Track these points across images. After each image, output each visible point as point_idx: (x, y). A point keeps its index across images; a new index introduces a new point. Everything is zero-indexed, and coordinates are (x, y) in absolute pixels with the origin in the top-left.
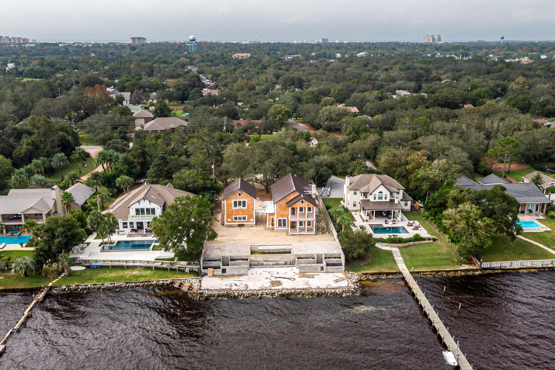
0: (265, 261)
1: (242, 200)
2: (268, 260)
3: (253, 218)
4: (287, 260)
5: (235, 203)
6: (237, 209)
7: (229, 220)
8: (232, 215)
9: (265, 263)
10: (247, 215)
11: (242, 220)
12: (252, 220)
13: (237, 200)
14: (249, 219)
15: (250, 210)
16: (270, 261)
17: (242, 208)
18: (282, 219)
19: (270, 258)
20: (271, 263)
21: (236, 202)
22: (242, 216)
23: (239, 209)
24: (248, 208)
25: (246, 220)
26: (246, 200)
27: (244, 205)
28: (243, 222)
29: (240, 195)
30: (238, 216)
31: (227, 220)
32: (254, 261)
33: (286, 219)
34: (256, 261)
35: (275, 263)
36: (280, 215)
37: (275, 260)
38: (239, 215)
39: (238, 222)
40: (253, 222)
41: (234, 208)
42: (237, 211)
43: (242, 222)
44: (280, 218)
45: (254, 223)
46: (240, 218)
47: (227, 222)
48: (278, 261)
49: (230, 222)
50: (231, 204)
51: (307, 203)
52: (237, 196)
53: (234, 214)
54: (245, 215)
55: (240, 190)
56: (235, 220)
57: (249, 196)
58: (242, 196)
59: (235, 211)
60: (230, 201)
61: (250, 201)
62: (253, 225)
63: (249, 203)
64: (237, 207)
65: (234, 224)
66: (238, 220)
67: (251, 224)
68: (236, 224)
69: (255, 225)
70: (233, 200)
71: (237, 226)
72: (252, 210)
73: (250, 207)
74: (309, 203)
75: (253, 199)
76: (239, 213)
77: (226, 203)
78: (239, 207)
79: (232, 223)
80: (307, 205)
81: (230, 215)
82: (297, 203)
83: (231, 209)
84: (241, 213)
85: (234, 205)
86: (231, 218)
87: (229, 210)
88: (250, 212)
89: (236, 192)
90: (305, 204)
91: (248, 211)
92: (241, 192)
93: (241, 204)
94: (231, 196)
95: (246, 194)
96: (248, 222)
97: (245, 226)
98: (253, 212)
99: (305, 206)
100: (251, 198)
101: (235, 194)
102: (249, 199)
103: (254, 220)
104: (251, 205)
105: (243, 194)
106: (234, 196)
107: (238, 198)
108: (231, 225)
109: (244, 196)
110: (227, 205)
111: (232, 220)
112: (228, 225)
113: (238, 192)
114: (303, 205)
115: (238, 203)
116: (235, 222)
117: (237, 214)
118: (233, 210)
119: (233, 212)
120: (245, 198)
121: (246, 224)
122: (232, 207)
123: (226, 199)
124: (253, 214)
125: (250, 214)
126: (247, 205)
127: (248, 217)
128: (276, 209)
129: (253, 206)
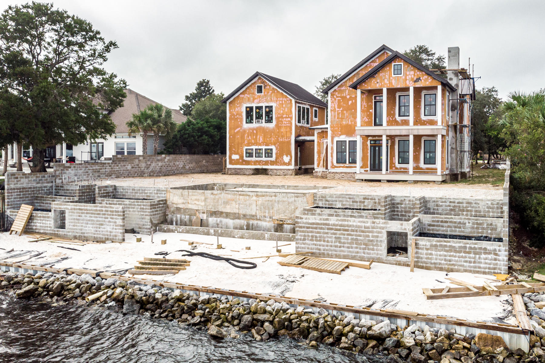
0: (214, 214)
1: (264, 105)
2: (221, 209)
3: (288, 153)
4: (282, 216)
5: (249, 111)
6: (253, 129)
7: (235, 157)
8: (241, 144)
9: (212, 220)
10: (275, 145)
11: (264, 159)
12: (286, 159)
13: (254, 105)
14: (280, 155)
15: (283, 130)
16: (227, 215)
17: (264, 125)
18: (348, 139)
19: (226, 203)
20: (230, 222)
21: (251, 108)
22: (264, 147)
23: (257, 129)
24: (277, 125)
25: (273, 159)
26: (274, 105)
27: (269, 120)
28: (266, 163)
29: (260, 89)
30: (254, 147)
31: (230, 157)
32: (178, 209)
34: (185, 211)
35: (243, 222)
36: (342, 127)
37: (242, 212)
38: (256, 144)
39: (255, 163)
40: (289, 164)
41: (246, 126)
42: (252, 132)
43: (262, 162)
44: (343, 138)
45: (292, 167)
46: (258, 153)
47: (231, 162)
48: (253, 217)
49: (237, 162)
50: (241, 115)
51: (412, 73)
52: (253, 94)
53: (246, 142)
54: (272, 144)
55: (260, 78)
56: (249, 157)
57: (282, 94)
58: (264, 93)
59: (248, 134)
60: (238, 107)
61: (284, 106)
62: (290, 172)
63: (282, 112)
64: (253, 123)
65: (245, 169)
66: (254, 159)
67: (284, 170)
68: (250, 169)
69: (294, 174)
70: (245, 106)
71: (252, 172)
72: (286, 132)
73: (282, 122)
74: (418, 73)
75: (291, 100)
76: (256, 138)
77: (230, 113)
78: (258, 122)
79: (242, 164)
80: (412, 79)
81: (238, 144)
82: (381, 74)
83: (239, 129)
84: (261, 139)
85: (247, 117)
86: (240, 151)
87: (236, 131)
88: (282, 136)
89: (250, 84)
90: (406, 75)
91: (279, 132)
92: (262, 83)
93: (262, 116)
94: (241, 94)
95: (273, 88)
96: (277, 165)
97: (270, 173)
98: (290, 138)
99: (408, 82)
100: (287, 97)
101: (248, 87)
102: (281, 102)
103: (291, 160)
104: (286, 118)
105: (268, 87)
106: (246, 95)
107: (256, 99)
108: (239, 171)
109: (271, 92)
110: (230, 119)
111: (241, 157)
112: (233, 171)
113: (255, 82)
114: (401, 80)
115: (256, 112)
116: (248, 163)
117: (253, 141)
118: (244, 131)
119: (242, 137)
120: (271, 99)
121: (271, 169)
122: (242, 124)
123: (230, 103)
124: (289, 143)
125: (283, 143)
126: (276, 118)
127: (277, 149)
128: (331, 110)
129: (289, 119)
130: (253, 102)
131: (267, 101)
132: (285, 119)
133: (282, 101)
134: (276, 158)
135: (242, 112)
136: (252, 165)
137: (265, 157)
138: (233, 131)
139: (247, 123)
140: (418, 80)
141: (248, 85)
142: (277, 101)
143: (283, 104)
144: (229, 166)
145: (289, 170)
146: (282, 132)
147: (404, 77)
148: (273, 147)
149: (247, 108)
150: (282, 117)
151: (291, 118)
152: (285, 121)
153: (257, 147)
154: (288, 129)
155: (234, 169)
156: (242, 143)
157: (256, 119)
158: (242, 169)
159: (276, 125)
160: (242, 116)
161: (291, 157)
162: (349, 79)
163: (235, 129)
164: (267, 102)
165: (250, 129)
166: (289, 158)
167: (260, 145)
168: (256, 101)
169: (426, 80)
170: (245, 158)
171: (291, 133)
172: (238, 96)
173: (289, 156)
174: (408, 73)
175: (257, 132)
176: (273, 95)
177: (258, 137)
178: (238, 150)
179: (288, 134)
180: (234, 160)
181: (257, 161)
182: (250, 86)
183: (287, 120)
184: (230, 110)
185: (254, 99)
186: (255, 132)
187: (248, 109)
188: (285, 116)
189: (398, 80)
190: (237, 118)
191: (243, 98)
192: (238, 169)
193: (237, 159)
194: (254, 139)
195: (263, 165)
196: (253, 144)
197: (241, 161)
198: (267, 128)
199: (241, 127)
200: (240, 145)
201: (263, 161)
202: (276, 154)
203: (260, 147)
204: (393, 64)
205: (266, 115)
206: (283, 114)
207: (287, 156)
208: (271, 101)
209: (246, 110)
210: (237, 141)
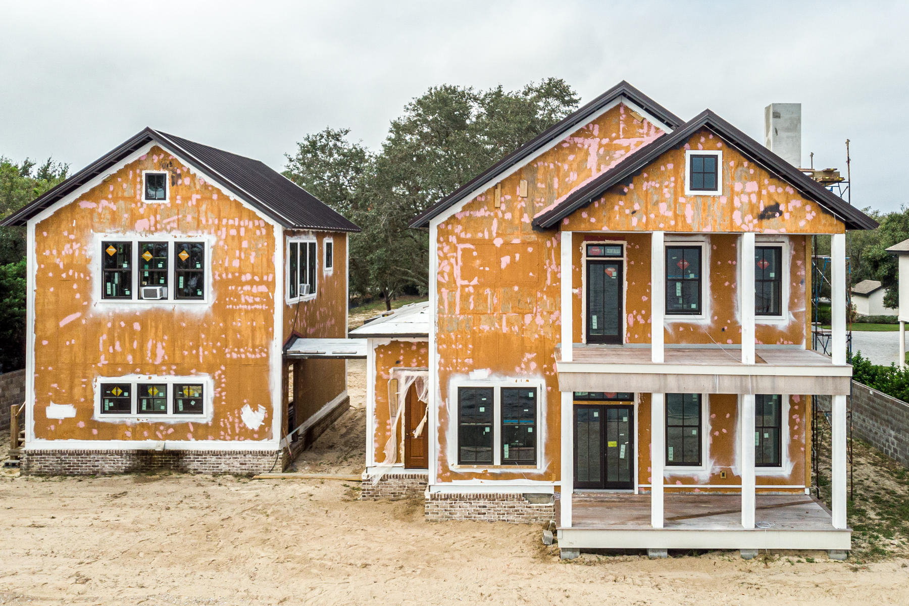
1: (170, 238)
3: (261, 399)
5: (116, 257)
6: (130, 319)
7: (58, 411)
8: (81, 369)
10: (210, 370)
11: (170, 418)
12: (252, 418)
13: (135, 238)
14: (228, 406)
15: (240, 323)
17: (172, 304)
18: (497, 383)
22: (171, 380)
23: (144, 318)
24: (219, 308)
25: (206, 416)
26: (208, 239)
28: (180, 431)
29: (156, 187)
30: (134, 380)
31: (39, 412)
33: (538, 382)
36: (477, 340)
38: (141, 367)
39: (138, 431)
40: (263, 433)
41: (101, 307)
42: (128, 329)
43: (162, 428)
44: (479, 378)
45: (274, 443)
47: (44, 429)
49: (65, 429)
51: (752, 186)
52: (132, 199)
53: (103, 361)
54: (199, 369)
55: (155, 151)
56: (112, 410)
57: (238, 205)
58: (173, 199)
59: (111, 332)
60: (71, 241)
61: (245, 244)
62: (266, 462)
63: (236, 263)
64: (130, 297)
65: (98, 453)
66: (133, 417)
67: (245, 453)
68: (120, 453)
69: (279, 467)
70: (99, 238)
71: (124, 463)
72: (253, 330)
73: (238, 296)
74: (772, 189)
75: (269, 228)
76: (142, 346)
77: (39, 263)
78: (151, 295)
79: (89, 437)
80: (752, 207)
81: (73, 366)
82: (647, 185)
83: (78, 315)
84: (160, 352)
85: (107, 278)
86: (77, 391)
87: (62, 324)
88: (239, 344)
89: (120, 165)
90: (731, 193)
91: (225, 330)
92: (165, 167)
93: (165, 274)
94: (84, 197)
95: (206, 186)
96: (217, 437)
97: (194, 465)
98: (266, 348)
99: (737, 215)
100: (253, 216)
101: (113, 177)
102: (233, 232)
103: (268, 421)
104: (252, 283)
105: (187, 181)
106: (104, 203)
107: (142, 217)
108: (73, 459)
109: (196, 197)
110: (41, 280)
111: (85, 411)
112: (51, 460)
113: (138, 162)
114: (716, 210)
115: (142, 262)
116: (110, 431)
117: (130, 358)
118: (97, 324)
119: (89, 344)
120: (199, 222)
121: (198, 454)
122: (88, 298)
123: (39, 227)
124: (263, 365)
125: (239, 364)
126: (215, 284)
127: (217, 385)
128: (440, 285)
129: (263, 289)
130: (131, 227)
131: (181, 226)
132: (247, 288)
133: (238, 229)
134: (217, 416)
135: (88, 261)
136: (124, 438)
137: (176, 411)
138: (50, 325)
139: (106, 296)
140: (772, 211)
141: (113, 170)
142: (218, 228)
143: (240, 239)
144: (32, 443)
145: (263, 454)
146: (237, 331)
147: (724, 200)
148: (205, 379)
149: (106, 245)
150: (238, 282)
151: (271, 285)
152: (248, 295)
153: (144, 379)
154: (260, 321)
155: (54, 453)
156: (85, 366)
157: (141, 285)
158: (89, 453)
159: (215, 307)
160: (87, 273)
161: (270, 411)
162: (502, 183)
163: (58, 317)
164: (184, 231)
165: (118, 317)
166: (261, 413)
167: (157, 371)
168: (141, 224)
169: (797, 214)
170: (98, 416)
171: (270, 335)
172: (73, 205)
173: (262, 410)
174: (738, 187)
175: (144, 326)
176: (204, 207)
177: (150, 344)
178: (71, 388)
179: (260, 338)
180: (55, 421)
181: (143, 425)
182: (120, 172)
183: (255, 289)
184: (38, 252)
185: (134, 218)
186: (137, 326)
187: (111, 251)
188: (247, 277)
189: (704, 207)
190: (70, 280)
191: (92, 211)
192: (72, 454)
193: (67, 420)
194: (133, 351)
195: (168, 437)
196: (132, 370)
197: (82, 424)
198: (183, 316)
199: (85, 309)
200: (79, 373)
201: (168, 426)
202: (216, 401)
203: (156, 379)
204: (688, 153)
205: (178, 275)
206: (241, 273)
207: (255, 409)
208: (198, 226)
209: (105, 256)
210: (65, 358)
